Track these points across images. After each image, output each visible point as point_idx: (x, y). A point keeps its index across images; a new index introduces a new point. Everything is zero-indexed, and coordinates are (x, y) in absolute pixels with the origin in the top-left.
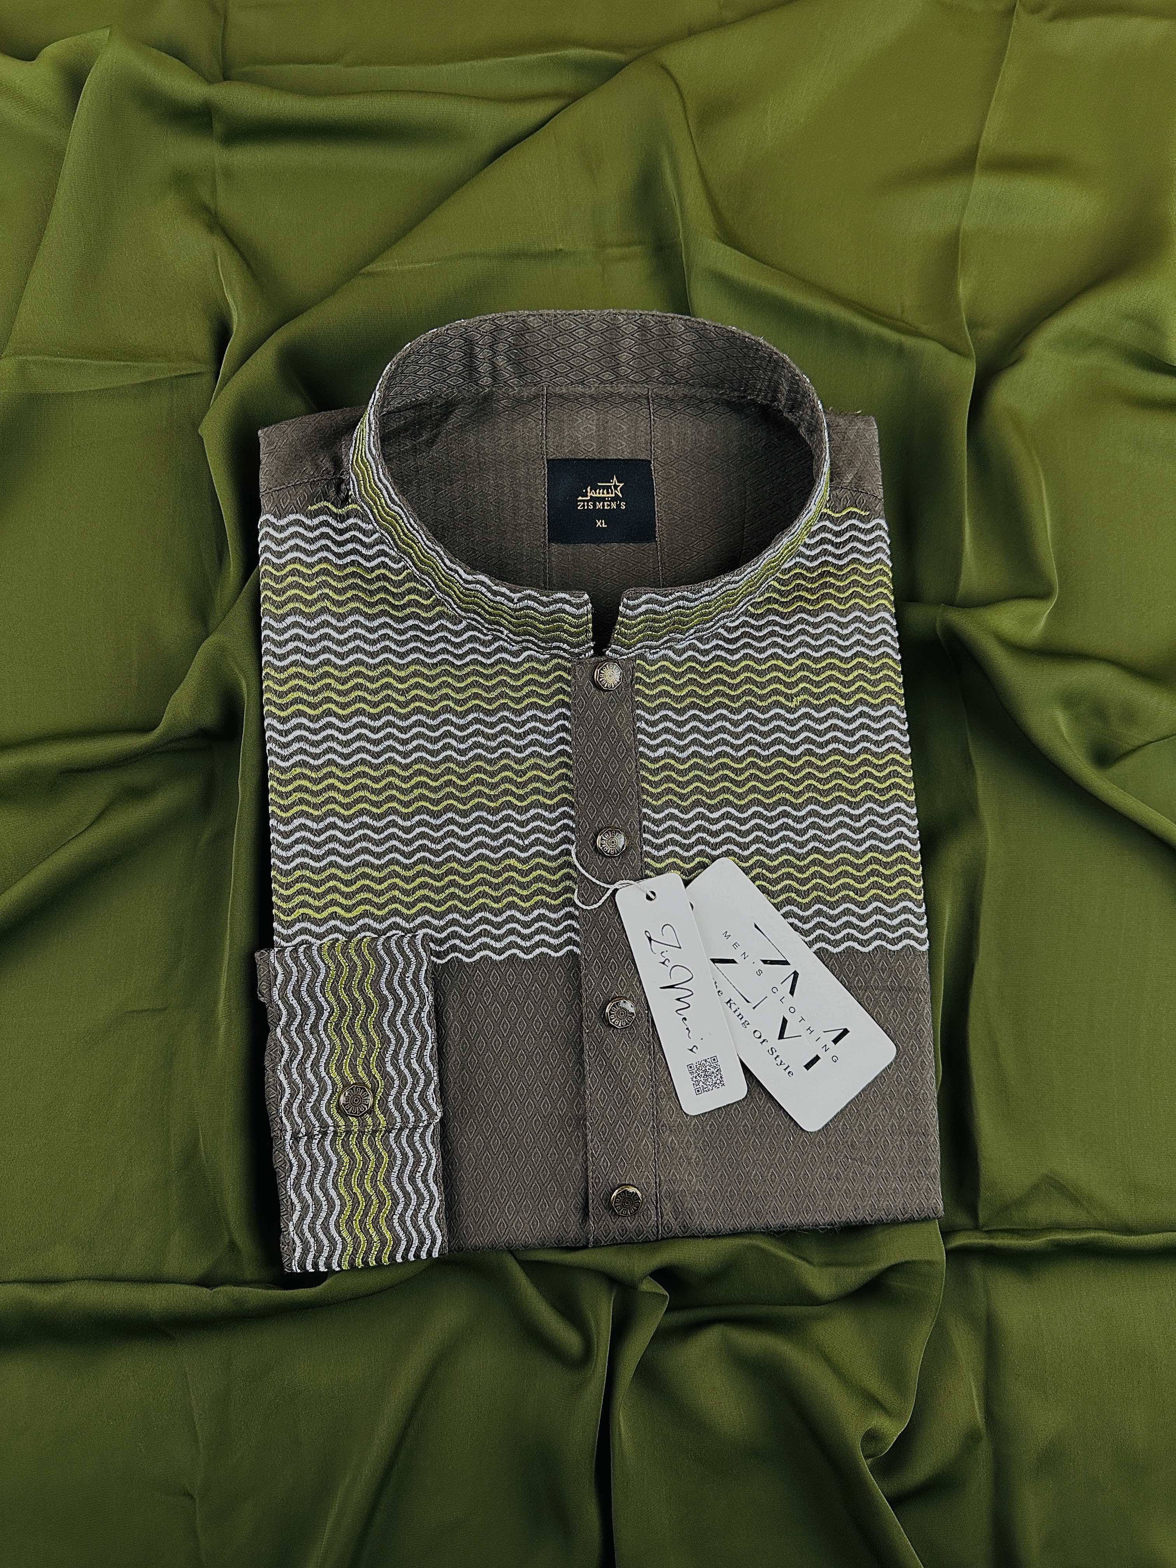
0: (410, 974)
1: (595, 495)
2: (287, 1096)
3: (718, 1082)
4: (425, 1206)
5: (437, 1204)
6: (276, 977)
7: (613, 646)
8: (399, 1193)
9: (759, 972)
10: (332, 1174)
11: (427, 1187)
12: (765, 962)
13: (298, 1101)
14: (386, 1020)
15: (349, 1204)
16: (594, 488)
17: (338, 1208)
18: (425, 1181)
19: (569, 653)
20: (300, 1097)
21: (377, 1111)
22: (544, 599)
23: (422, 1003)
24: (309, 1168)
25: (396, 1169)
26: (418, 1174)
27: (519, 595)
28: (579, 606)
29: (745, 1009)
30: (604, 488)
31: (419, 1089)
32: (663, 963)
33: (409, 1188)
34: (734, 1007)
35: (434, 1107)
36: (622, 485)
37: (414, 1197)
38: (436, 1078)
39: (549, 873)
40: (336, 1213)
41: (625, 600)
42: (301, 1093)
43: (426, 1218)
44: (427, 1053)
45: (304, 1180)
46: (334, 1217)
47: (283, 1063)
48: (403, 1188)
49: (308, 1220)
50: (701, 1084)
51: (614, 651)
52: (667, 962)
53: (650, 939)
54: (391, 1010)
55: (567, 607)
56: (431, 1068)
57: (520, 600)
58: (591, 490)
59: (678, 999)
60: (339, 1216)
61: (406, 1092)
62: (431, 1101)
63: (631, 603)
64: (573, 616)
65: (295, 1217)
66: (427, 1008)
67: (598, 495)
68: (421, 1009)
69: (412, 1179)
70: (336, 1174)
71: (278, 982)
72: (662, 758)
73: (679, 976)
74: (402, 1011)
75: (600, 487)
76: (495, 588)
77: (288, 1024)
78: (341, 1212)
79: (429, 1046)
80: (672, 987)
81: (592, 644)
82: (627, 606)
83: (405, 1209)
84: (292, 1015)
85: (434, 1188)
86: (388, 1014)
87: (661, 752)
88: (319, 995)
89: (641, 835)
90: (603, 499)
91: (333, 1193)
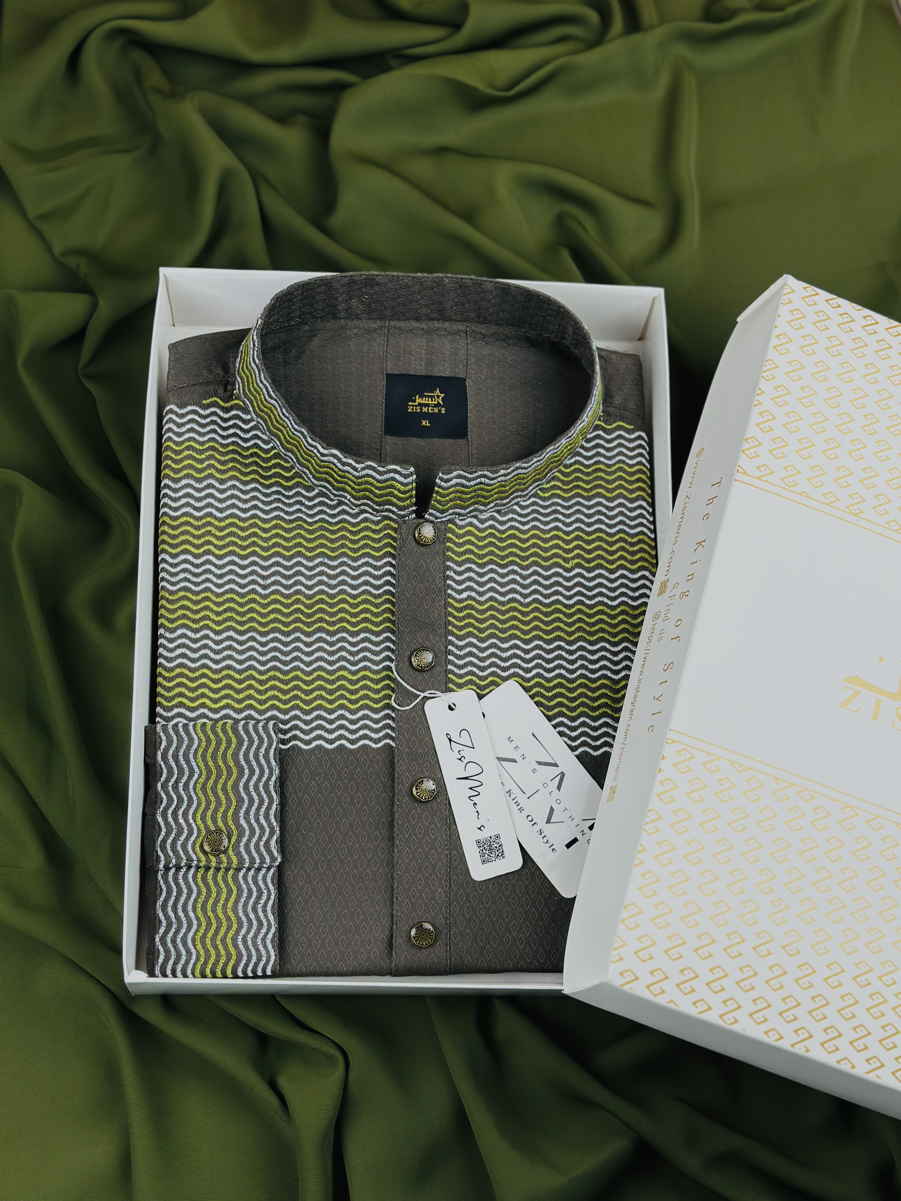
0: (263, 750)
1: (421, 402)
2: (163, 833)
3: (500, 855)
4: (264, 931)
5: (273, 930)
6: (161, 743)
7: (430, 511)
8: (244, 918)
9: (534, 771)
10: (192, 900)
11: (266, 917)
12: (539, 763)
13: (171, 839)
14: (241, 785)
15: (204, 925)
16: (422, 396)
17: (195, 927)
18: (264, 911)
19: (397, 515)
20: (173, 835)
21: (230, 851)
22: (381, 469)
23: (271, 774)
24: (175, 894)
25: (243, 900)
26: (260, 906)
27: (362, 465)
28: (406, 476)
29: (522, 799)
30: (429, 397)
31: (264, 839)
32: (460, 759)
33: (252, 916)
34: (513, 796)
35: (276, 854)
36: (443, 395)
37: (255, 922)
38: (278, 832)
39: (374, 683)
40: (193, 930)
41: (441, 474)
42: (174, 833)
43: (264, 940)
44: (272, 812)
45: (171, 903)
46: (191, 934)
47: (161, 809)
48: (247, 915)
49: (171, 934)
50: (486, 856)
51: (431, 514)
52: (463, 759)
53: (450, 740)
54: (246, 777)
55: (397, 476)
56: (275, 824)
57: (363, 469)
58: (419, 398)
59: (471, 788)
60: (195, 934)
61: (254, 840)
62: (273, 849)
63: (445, 477)
64: (402, 484)
65: (162, 931)
66: (274, 778)
67: (424, 402)
68: (269, 779)
69: (254, 909)
70: (196, 901)
71: (162, 747)
72: (466, 599)
73: (472, 770)
74: (255, 778)
75: (426, 396)
76: (344, 460)
77: (167, 780)
78: (197, 930)
79: (274, 807)
80: (466, 778)
81: (414, 508)
82: (442, 479)
83: (248, 932)
84: (170, 773)
85: (271, 918)
86: (244, 780)
87: (465, 595)
88: (192, 759)
89: (447, 656)
90: (427, 405)
91: (192, 915)
